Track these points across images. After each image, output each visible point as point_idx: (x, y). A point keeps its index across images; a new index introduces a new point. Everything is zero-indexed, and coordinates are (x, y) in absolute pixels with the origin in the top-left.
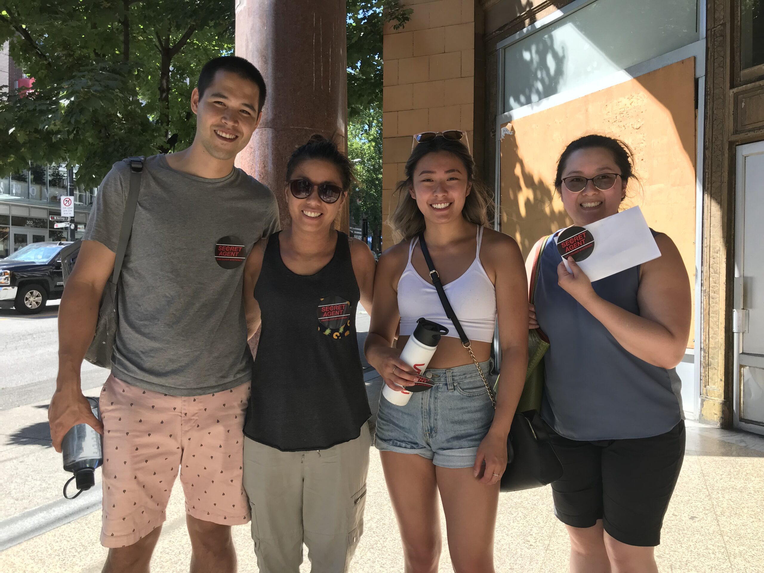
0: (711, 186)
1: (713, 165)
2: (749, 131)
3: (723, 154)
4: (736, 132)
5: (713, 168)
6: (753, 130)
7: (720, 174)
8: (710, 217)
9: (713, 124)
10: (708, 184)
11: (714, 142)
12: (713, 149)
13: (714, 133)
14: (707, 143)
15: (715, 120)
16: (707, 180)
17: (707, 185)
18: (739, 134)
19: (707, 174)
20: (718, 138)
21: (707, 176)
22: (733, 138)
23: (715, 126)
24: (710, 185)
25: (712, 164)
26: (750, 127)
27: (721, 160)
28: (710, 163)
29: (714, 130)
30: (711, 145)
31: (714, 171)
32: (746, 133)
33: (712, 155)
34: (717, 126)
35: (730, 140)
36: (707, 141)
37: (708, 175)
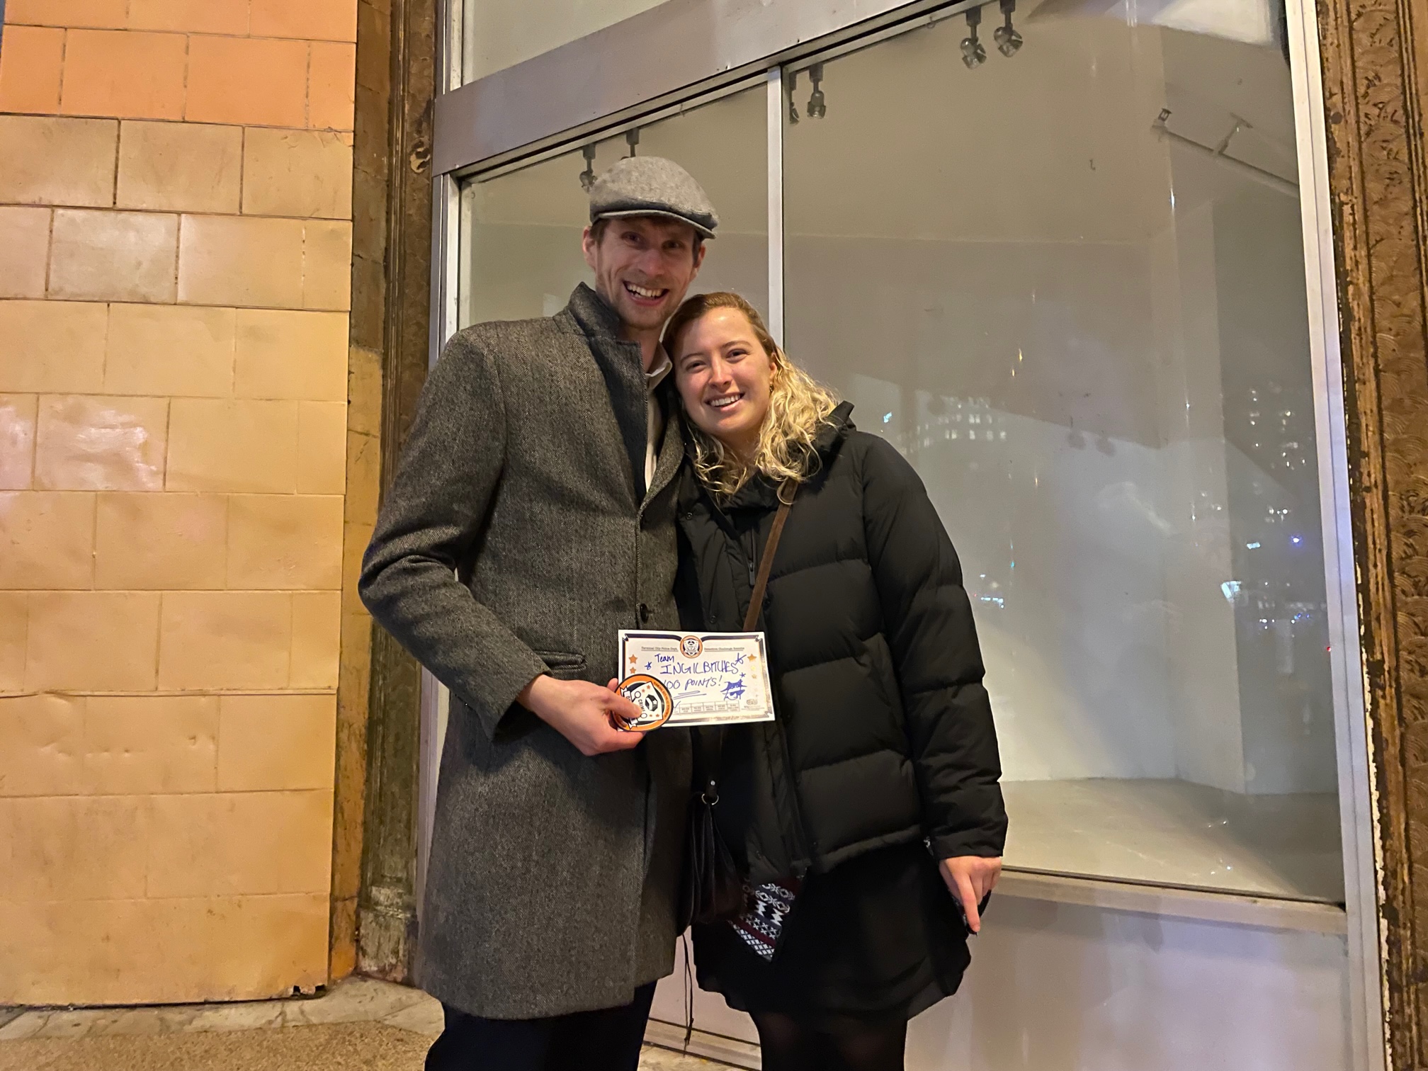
8: (1377, 371)
12: (1363, 118)
14: (1337, 98)
15: (1359, 15)
17: (1349, 252)
20: (1377, 77)
23: (1363, 39)
24: (1364, 253)
25: (1363, 173)
27: (1404, 155)
28: (1355, 169)
29: (1358, 50)
30: (1350, 108)
31: (1376, 197)
33: (1360, 143)
34: (1373, 35)
36: (1338, 90)
37: (1353, 214)
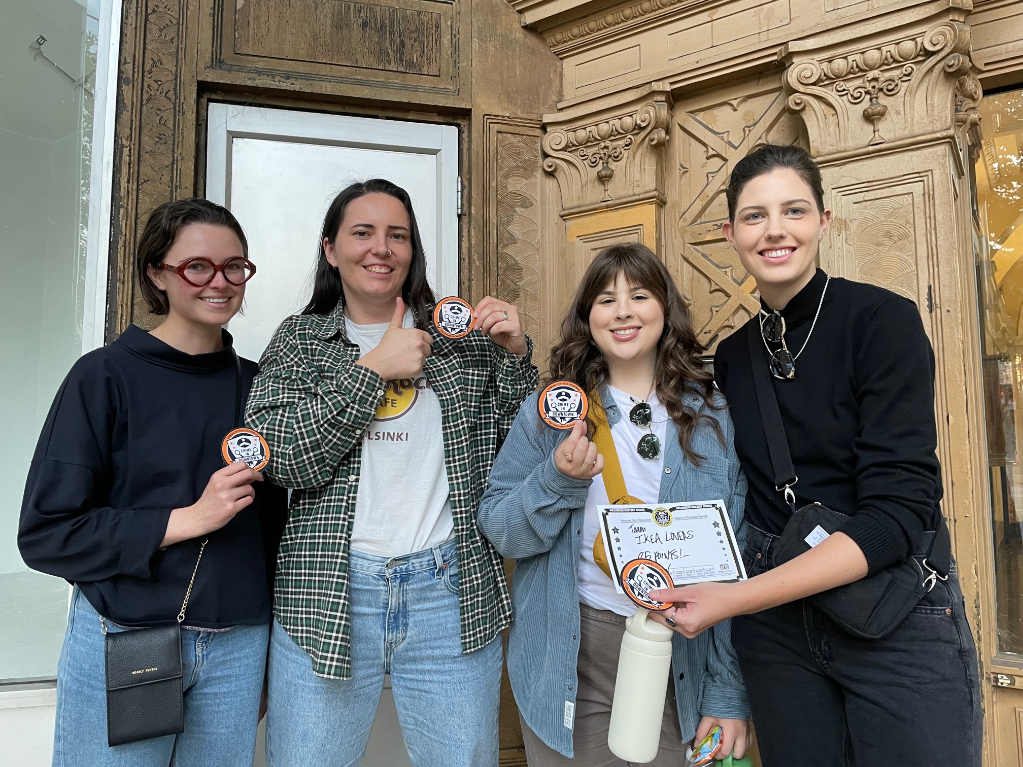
0: (138, 190)
1: (144, 132)
2: (259, 73)
3: (178, 110)
4: (217, 62)
5: (145, 139)
6: (271, 73)
7: (167, 162)
9: (146, 20)
10: (128, 182)
11: (150, 72)
12: (146, 88)
13: (148, 47)
14: (129, 66)
15: (154, 11)
16: (125, 170)
17: (124, 183)
18: (229, 71)
19: (126, 151)
20: (160, 61)
21: (126, 158)
22: (211, 77)
23: (154, 30)
24: (135, 187)
25: (140, 128)
26: (260, 64)
27: (170, 124)
28: (136, 124)
29: (149, 37)
30: (138, 77)
31: (148, 148)
32: (251, 75)
33: (142, 105)
34: (161, 30)
35: (199, 79)
36: (130, 59)
37: (130, 156)
